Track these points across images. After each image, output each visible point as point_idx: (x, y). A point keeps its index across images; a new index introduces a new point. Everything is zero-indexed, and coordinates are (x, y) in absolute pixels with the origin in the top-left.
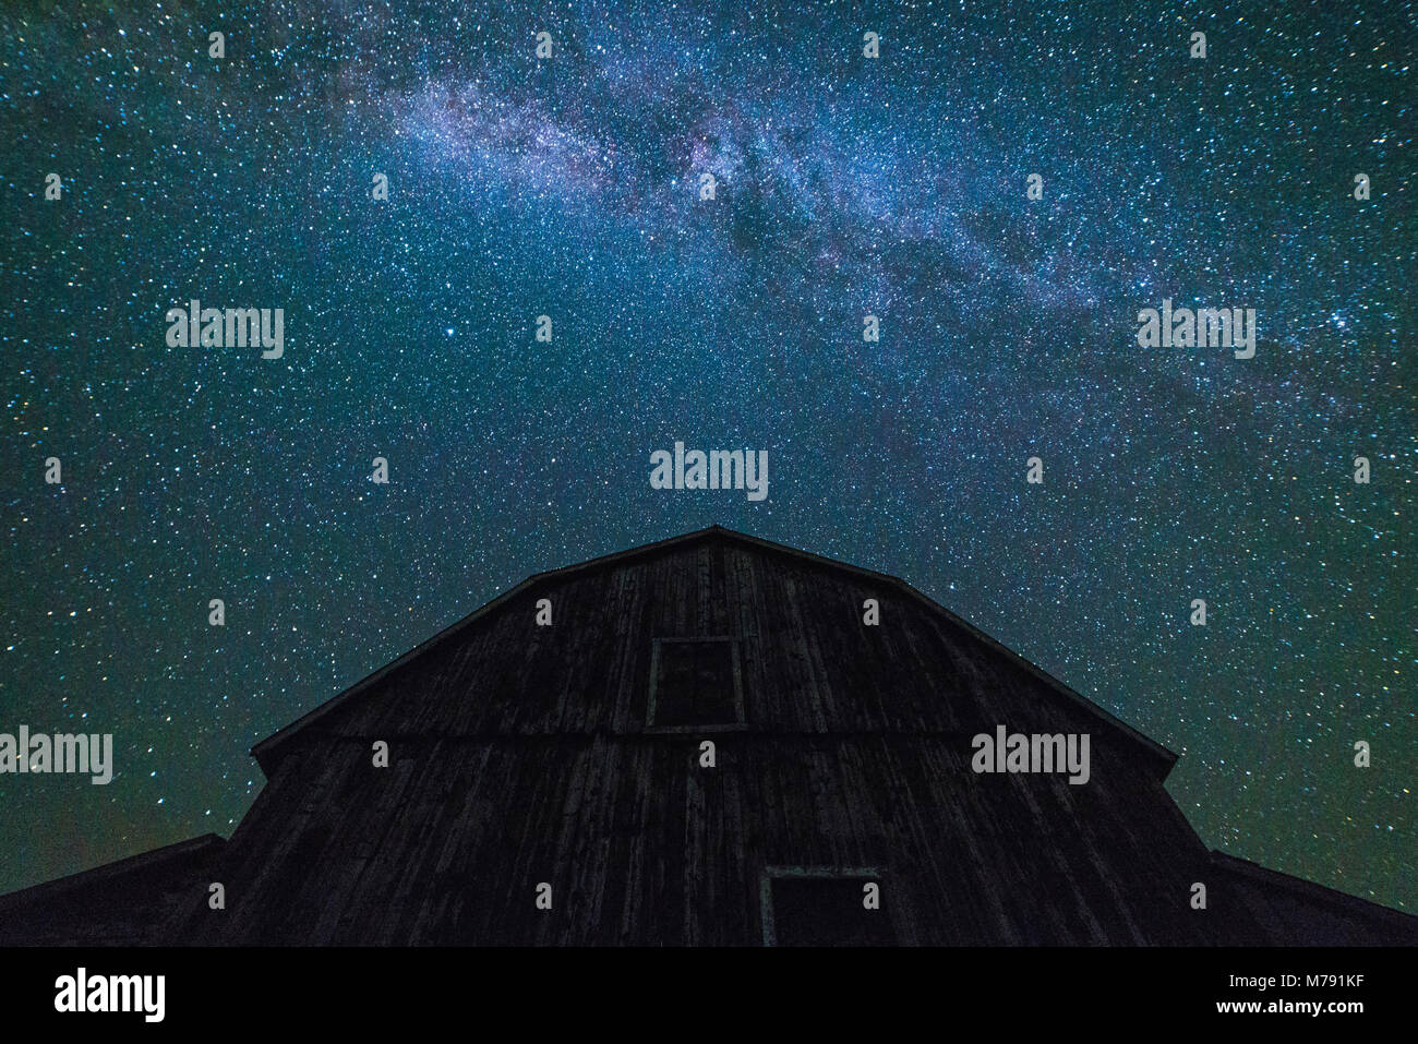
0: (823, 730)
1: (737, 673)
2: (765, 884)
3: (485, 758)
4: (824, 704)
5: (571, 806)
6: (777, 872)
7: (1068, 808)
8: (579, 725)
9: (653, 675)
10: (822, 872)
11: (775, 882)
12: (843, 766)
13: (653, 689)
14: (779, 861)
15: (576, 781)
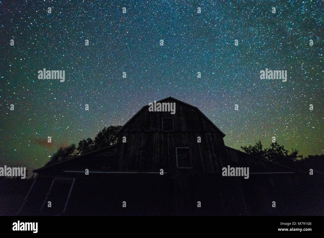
0: (184, 131)
1: (173, 123)
2: (176, 149)
3: (143, 134)
4: (184, 128)
5: (154, 140)
6: (178, 148)
7: (211, 141)
8: (154, 130)
9: (162, 124)
10: (182, 148)
11: (177, 149)
12: (186, 136)
13: (163, 125)
14: (178, 147)
15: (154, 137)
